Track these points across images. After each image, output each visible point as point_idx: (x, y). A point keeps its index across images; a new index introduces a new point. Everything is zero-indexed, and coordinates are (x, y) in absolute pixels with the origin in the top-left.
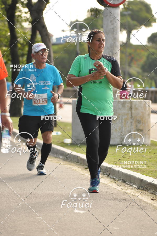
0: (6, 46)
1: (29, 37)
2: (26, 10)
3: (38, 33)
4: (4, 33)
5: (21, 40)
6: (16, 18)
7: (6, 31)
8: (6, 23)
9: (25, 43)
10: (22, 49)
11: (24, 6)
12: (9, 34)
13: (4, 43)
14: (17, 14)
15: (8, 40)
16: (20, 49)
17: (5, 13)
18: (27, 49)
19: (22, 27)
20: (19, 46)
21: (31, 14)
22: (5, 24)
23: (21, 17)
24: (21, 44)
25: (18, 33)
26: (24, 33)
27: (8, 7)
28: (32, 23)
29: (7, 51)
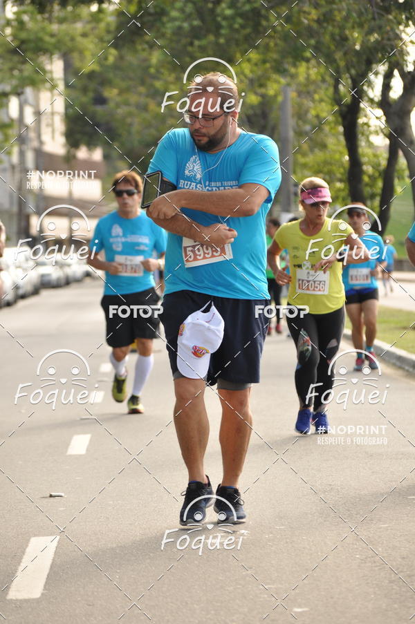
0: (341, 181)
1: (384, 163)
2: (380, 112)
3: (401, 153)
4: (337, 156)
5: (368, 169)
6: (359, 129)
7: (341, 153)
8: (342, 139)
9: (377, 174)
10: (372, 185)
11: (376, 105)
12: (347, 158)
13: (339, 176)
14: (361, 120)
15: (344, 168)
16: (367, 185)
17: (340, 119)
18: (380, 184)
19: (370, 145)
20: (366, 179)
21: (387, 121)
22: (338, 140)
23: (369, 126)
24: (370, 177)
25: (364, 156)
26: (375, 156)
27: (344, 109)
28: (390, 136)
29: (343, 190)
